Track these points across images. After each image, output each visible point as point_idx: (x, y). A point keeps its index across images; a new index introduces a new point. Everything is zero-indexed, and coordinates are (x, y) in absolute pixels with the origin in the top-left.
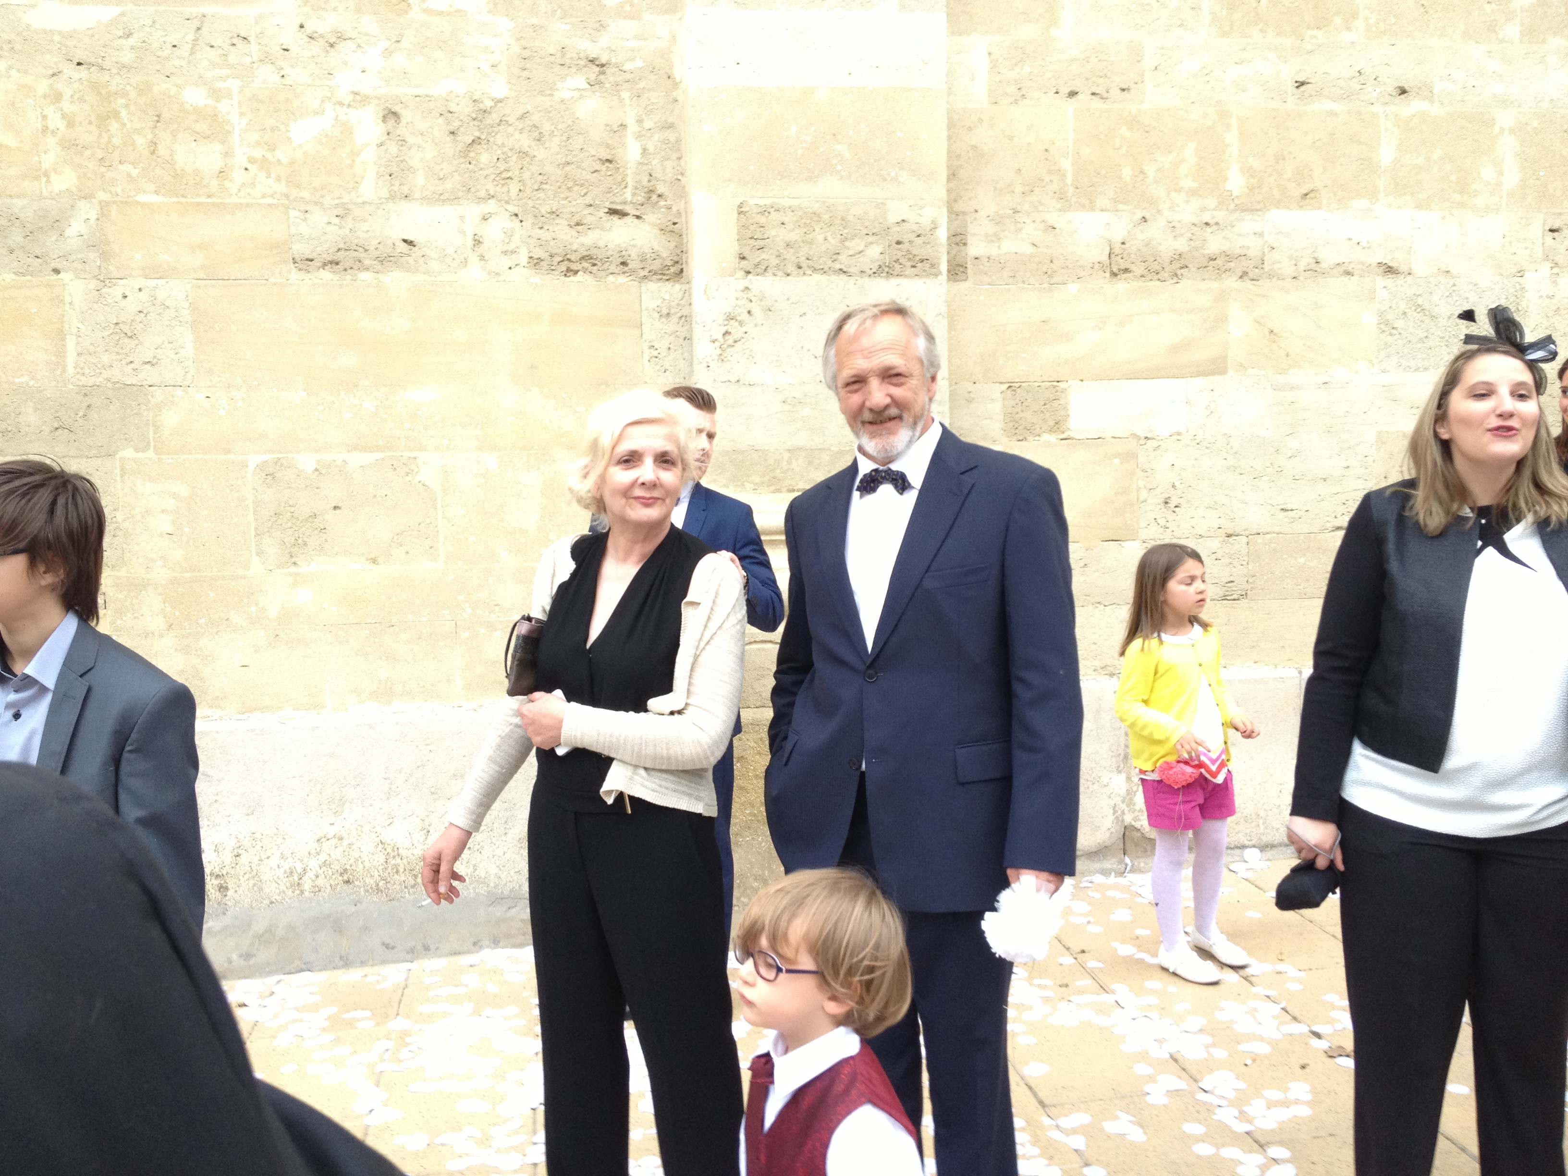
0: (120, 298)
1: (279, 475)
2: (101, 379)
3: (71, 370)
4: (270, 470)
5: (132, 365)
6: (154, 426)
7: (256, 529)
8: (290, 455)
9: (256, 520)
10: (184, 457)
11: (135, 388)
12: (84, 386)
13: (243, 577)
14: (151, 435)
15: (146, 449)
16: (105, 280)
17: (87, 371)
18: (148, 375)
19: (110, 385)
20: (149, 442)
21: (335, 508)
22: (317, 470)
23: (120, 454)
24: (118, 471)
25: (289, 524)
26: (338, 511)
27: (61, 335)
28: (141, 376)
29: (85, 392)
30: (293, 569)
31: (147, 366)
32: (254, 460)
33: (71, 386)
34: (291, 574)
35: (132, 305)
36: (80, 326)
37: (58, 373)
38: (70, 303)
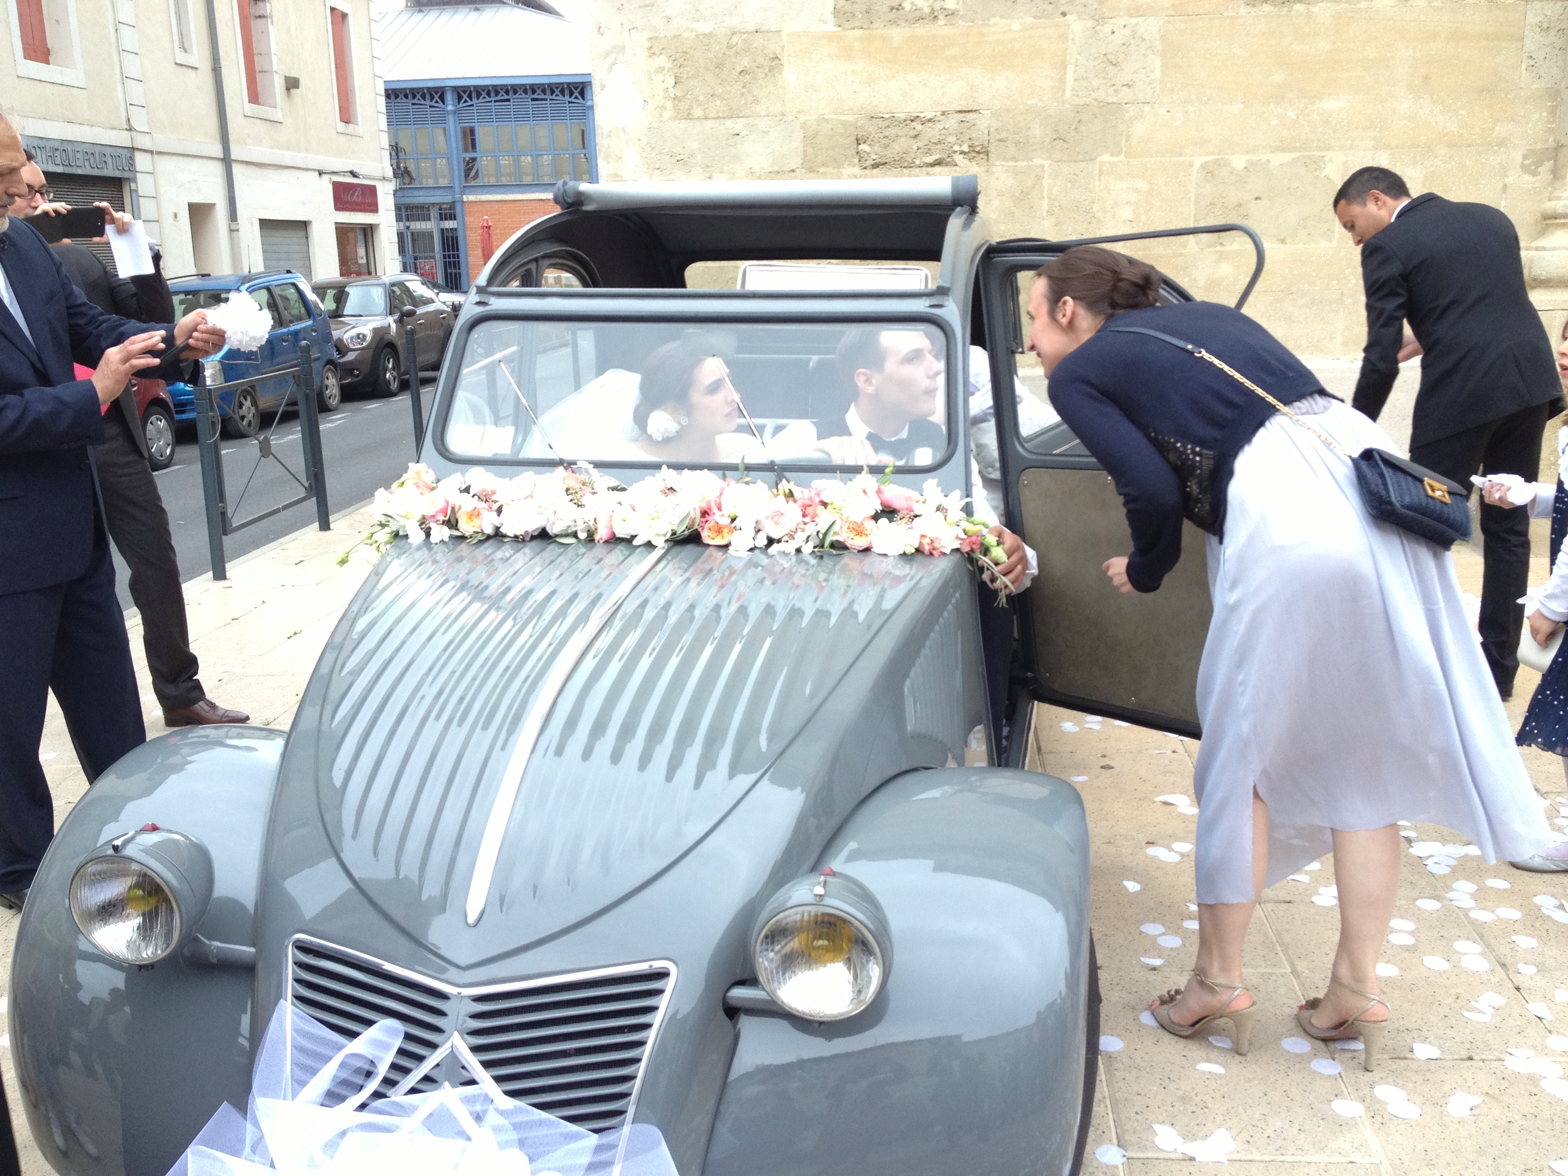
0: (1109, 33)
1: (1216, 172)
2: (1090, 99)
3: (1068, 93)
4: (1210, 169)
5: (1114, 88)
6: (1126, 135)
7: (1195, 216)
8: (1227, 156)
9: (1196, 209)
10: (1147, 159)
11: (1114, 106)
12: (1077, 105)
13: (1182, 255)
14: (1123, 143)
15: (1118, 154)
16: (1100, 20)
17: (1080, 93)
18: (1126, 95)
19: (1095, 104)
20: (1121, 149)
21: (1257, 198)
22: (1246, 168)
23: (1100, 158)
24: (1097, 172)
25: (1220, 212)
26: (1259, 201)
27: (1064, 65)
28: (1120, 96)
29: (1078, 110)
30: (1219, 248)
31: (1125, 88)
32: (1198, 161)
33: (1068, 106)
34: (1217, 252)
35: (1118, 39)
36: (1079, 57)
37: (1059, 95)
38: (1073, 39)
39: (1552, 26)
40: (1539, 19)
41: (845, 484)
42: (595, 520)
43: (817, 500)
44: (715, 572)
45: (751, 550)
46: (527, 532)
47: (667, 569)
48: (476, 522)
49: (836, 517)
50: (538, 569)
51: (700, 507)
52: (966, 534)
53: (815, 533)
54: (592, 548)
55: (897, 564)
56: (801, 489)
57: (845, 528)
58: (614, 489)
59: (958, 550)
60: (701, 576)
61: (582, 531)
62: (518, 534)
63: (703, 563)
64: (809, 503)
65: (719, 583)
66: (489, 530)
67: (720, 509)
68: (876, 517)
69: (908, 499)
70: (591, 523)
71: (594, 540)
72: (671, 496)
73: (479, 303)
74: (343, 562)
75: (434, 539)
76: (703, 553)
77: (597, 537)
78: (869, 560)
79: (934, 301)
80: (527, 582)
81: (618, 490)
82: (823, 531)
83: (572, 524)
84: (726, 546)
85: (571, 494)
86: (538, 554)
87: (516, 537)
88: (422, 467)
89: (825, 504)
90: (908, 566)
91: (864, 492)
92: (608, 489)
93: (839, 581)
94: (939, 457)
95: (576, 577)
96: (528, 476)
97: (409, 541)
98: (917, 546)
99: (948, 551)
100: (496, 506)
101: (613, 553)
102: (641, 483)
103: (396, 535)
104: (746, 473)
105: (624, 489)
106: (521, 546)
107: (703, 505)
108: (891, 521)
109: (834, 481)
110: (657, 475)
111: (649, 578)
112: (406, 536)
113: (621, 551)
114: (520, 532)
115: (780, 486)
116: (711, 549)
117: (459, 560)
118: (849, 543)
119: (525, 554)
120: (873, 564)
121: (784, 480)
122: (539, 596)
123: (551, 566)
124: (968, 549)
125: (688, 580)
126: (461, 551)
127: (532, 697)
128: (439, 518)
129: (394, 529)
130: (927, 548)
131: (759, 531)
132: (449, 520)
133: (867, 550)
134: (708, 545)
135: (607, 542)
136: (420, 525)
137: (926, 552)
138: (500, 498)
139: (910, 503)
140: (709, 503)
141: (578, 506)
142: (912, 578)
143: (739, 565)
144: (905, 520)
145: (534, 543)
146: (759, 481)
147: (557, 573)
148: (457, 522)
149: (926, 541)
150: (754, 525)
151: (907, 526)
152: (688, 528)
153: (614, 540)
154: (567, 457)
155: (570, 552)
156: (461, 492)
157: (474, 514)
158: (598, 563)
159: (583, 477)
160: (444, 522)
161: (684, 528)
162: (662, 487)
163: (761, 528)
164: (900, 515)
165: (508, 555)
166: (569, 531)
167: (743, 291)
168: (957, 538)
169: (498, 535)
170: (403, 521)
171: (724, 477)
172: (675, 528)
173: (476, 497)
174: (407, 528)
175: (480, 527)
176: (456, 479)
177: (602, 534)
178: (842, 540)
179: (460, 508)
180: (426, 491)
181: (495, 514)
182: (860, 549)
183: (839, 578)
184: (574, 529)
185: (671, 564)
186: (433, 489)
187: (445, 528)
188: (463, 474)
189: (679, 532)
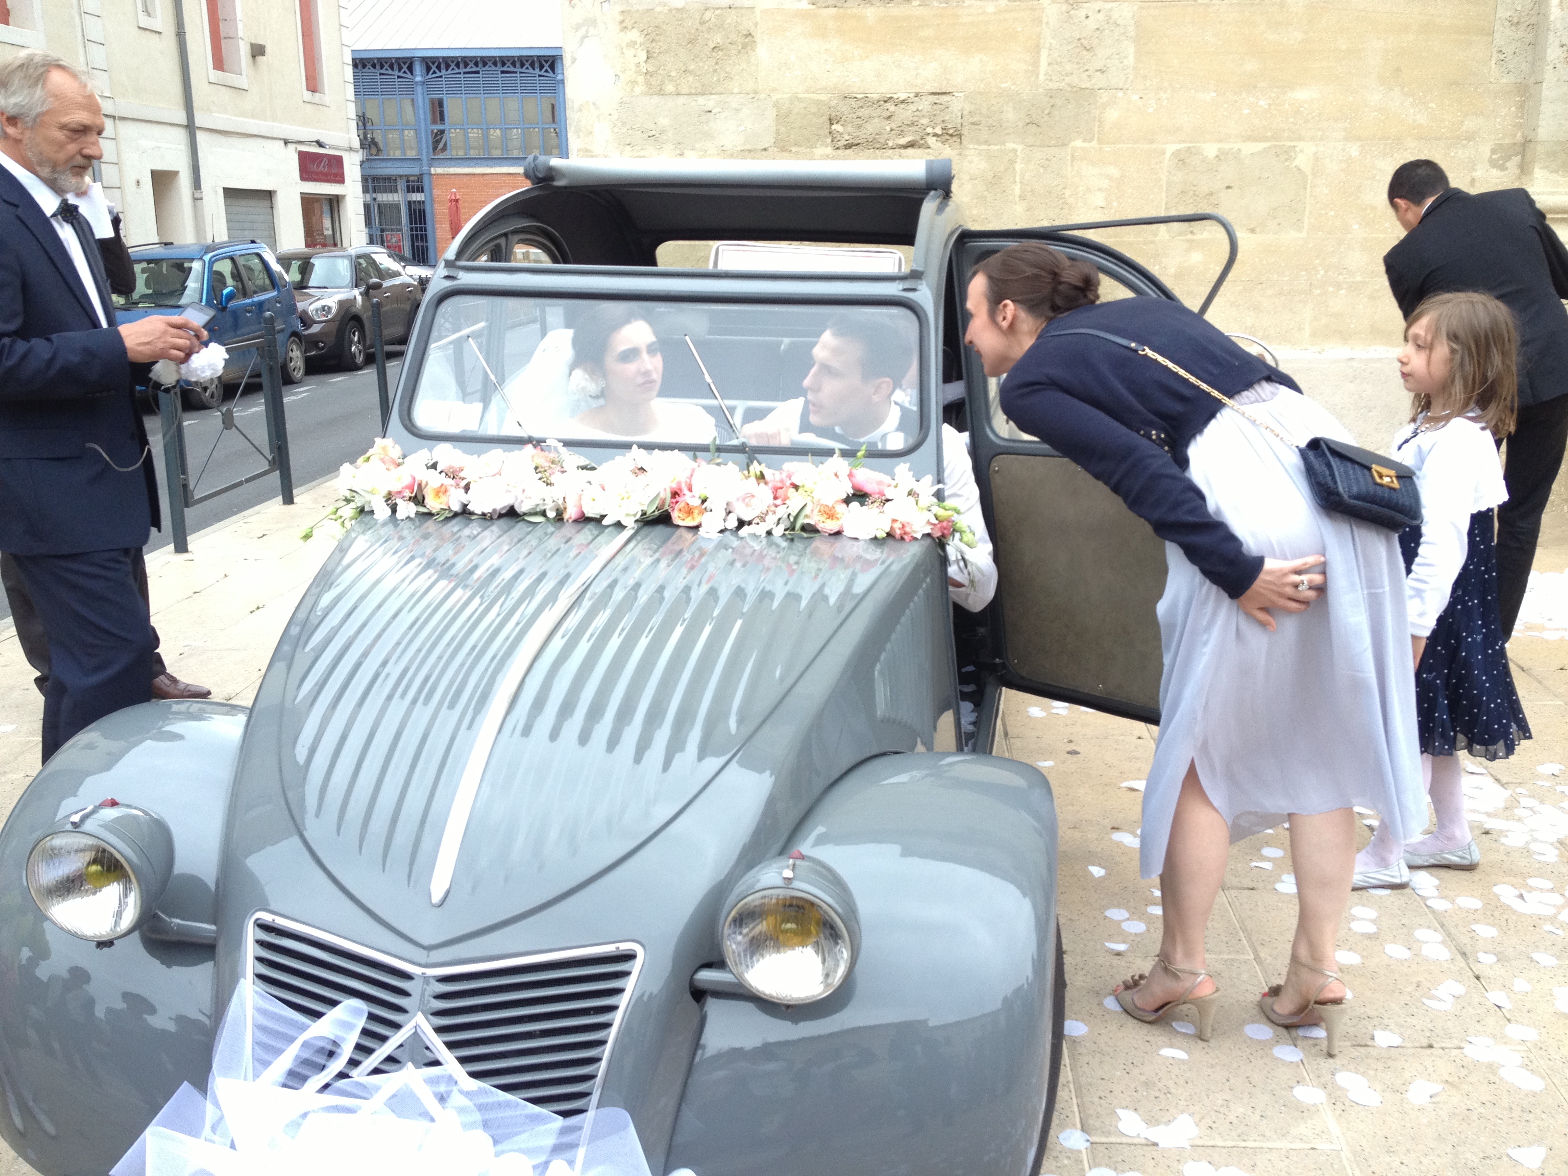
0: (1083, 18)
1: (1188, 160)
2: (1063, 84)
3: (1042, 77)
4: (1182, 157)
5: (1087, 73)
6: (1099, 121)
7: (1166, 204)
8: (1198, 145)
9: (1167, 197)
10: (1119, 146)
11: (1088, 91)
12: (1051, 89)
13: (1152, 242)
14: (1096, 129)
15: (1091, 140)
16: (1074, 4)
17: (1054, 78)
18: (1099, 80)
19: (1069, 89)
20: (1094, 135)
21: (1228, 187)
22: (1217, 156)
23: (1073, 144)
24: (1069, 157)
25: (1191, 201)
26: (1230, 191)
27: (1038, 48)
28: (1093, 81)
29: (1051, 94)
30: (1190, 236)
31: (1098, 73)
32: (1171, 149)
33: (1041, 90)
34: (1188, 241)
35: (1092, 24)
36: (1052, 41)
37: (1033, 79)
38: (1047, 23)
39: (1522, 20)
40: (1509, 14)
41: (817, 467)
42: (564, 498)
43: (788, 483)
44: (685, 553)
45: (721, 531)
46: (494, 510)
47: (636, 550)
48: (444, 499)
49: (808, 500)
50: (506, 548)
51: (671, 488)
52: (937, 519)
53: (786, 516)
54: (561, 527)
55: (867, 549)
56: (772, 471)
57: (816, 511)
58: (584, 468)
59: (929, 535)
60: (671, 557)
61: (551, 509)
62: (486, 511)
63: (674, 543)
64: (779, 485)
65: (689, 565)
66: (456, 508)
67: (690, 490)
68: (847, 501)
69: (880, 483)
70: (560, 502)
71: (562, 519)
72: (642, 476)
73: (448, 277)
74: (307, 537)
75: (401, 514)
76: (673, 534)
77: (566, 516)
78: (840, 543)
79: (908, 284)
80: (495, 560)
81: (587, 469)
82: (794, 514)
83: (541, 502)
84: (697, 528)
85: (540, 472)
86: (505, 532)
87: (484, 514)
88: (388, 442)
89: (796, 487)
90: (879, 550)
91: (836, 475)
92: (578, 468)
93: (809, 565)
94: (911, 441)
95: (545, 556)
96: (497, 453)
97: (375, 516)
98: (888, 530)
99: (919, 536)
100: (463, 483)
101: (583, 532)
102: (611, 462)
103: (362, 511)
104: (717, 454)
105: (593, 469)
106: (489, 523)
107: (674, 485)
108: (862, 505)
109: (805, 463)
110: (627, 454)
111: (619, 558)
112: (372, 512)
113: (590, 530)
114: (488, 510)
115: (751, 468)
116: (681, 530)
117: (426, 537)
118: (820, 526)
119: (492, 532)
120: (843, 548)
121: (755, 462)
122: (507, 574)
123: (520, 544)
124: (939, 534)
125: (658, 561)
126: (427, 528)
127: (499, 677)
128: (405, 494)
129: (359, 505)
130: (898, 532)
131: (730, 512)
132: (416, 496)
133: (838, 533)
134: (678, 526)
135: (576, 521)
136: (386, 501)
137: (898, 536)
138: (468, 475)
139: (882, 487)
140: (679, 483)
141: (547, 484)
142: (883, 562)
143: (710, 547)
144: (876, 504)
145: (502, 522)
146: (730, 463)
147: (526, 552)
148: (424, 498)
149: (897, 526)
150: (725, 506)
151: (878, 510)
152: (658, 508)
153: (583, 520)
154: (536, 434)
155: (539, 531)
156: (428, 468)
157: (441, 491)
158: (567, 542)
159: (552, 455)
160: (410, 498)
161: (654, 508)
162: (632, 467)
163: (731, 509)
164: (872, 499)
165: (475, 533)
166: (538, 510)
167: (715, 271)
168: (929, 522)
169: (465, 512)
170: (368, 497)
171: (695, 458)
172: (645, 508)
173: (443, 474)
174: (372, 504)
175: (447, 504)
176: (422, 455)
177: (571, 513)
178: (813, 523)
179: (427, 484)
180: (392, 467)
181: (463, 491)
182: (832, 532)
183: (809, 561)
184: (543, 508)
185: (640, 545)
186: (399, 465)
187: (412, 504)
188: (431, 450)
189: (649, 513)
